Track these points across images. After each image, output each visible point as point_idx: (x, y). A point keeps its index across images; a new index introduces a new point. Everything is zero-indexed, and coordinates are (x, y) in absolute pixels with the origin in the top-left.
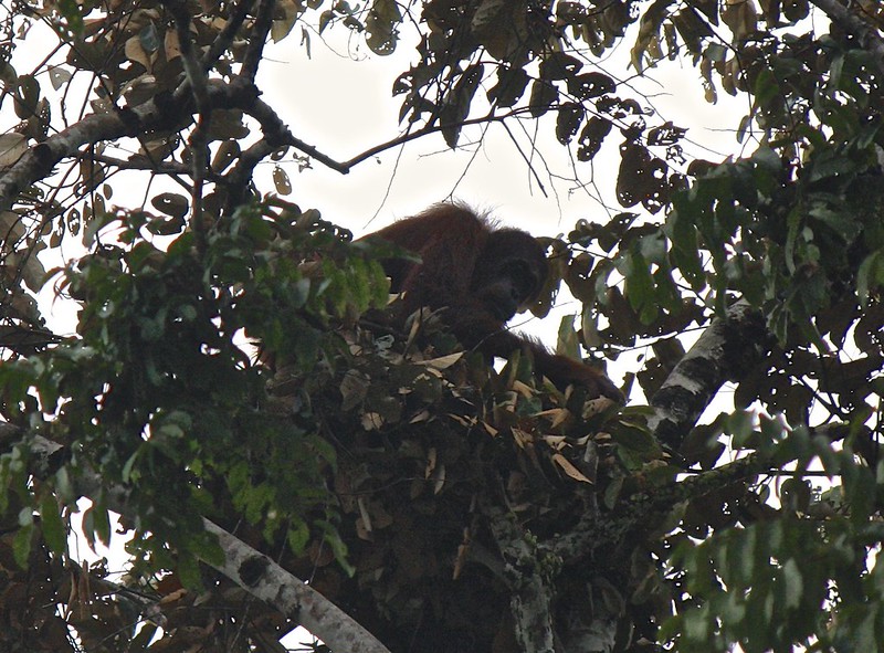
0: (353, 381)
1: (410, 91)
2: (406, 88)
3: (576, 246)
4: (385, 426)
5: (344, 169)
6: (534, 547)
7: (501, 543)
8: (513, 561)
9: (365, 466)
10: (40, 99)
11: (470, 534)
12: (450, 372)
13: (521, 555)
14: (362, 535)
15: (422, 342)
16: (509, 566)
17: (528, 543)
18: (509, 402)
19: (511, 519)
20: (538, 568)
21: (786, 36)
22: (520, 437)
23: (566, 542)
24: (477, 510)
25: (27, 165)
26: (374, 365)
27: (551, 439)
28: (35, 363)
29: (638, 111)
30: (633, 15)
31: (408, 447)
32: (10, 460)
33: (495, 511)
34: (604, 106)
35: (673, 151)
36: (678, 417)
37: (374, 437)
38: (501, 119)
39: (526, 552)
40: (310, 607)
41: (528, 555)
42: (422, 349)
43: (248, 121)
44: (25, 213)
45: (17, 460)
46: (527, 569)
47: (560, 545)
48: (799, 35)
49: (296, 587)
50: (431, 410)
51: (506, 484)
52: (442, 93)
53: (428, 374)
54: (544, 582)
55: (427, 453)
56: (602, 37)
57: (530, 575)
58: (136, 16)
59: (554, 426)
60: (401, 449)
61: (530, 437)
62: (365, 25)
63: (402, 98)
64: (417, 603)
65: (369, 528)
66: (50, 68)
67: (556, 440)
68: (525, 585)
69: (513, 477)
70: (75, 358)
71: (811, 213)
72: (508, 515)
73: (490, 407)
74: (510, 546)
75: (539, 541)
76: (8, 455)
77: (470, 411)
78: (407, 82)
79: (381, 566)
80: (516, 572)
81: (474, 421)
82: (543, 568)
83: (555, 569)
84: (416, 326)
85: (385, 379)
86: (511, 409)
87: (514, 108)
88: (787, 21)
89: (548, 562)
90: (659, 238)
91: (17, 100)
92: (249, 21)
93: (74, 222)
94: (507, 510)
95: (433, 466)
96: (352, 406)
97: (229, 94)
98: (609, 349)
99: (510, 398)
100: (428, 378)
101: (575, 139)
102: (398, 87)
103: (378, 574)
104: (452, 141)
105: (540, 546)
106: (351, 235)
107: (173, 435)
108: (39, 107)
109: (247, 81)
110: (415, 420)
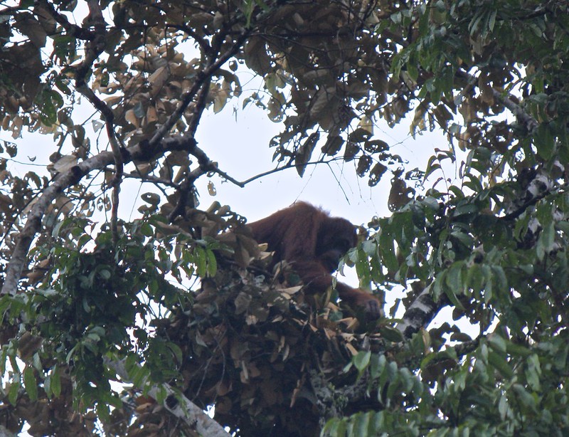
0: (242, 299)
1: (279, 145)
2: (276, 144)
3: (372, 229)
4: (259, 323)
5: (242, 185)
6: (332, 392)
7: (315, 389)
8: (321, 399)
9: (246, 343)
10: (85, 138)
11: (300, 383)
12: (295, 296)
13: (326, 396)
14: (243, 381)
15: (281, 279)
16: (319, 402)
17: (330, 389)
18: (324, 314)
19: (321, 377)
20: (335, 403)
21: (493, 122)
22: (329, 334)
23: (350, 390)
24: (305, 370)
25: (68, 177)
26: (254, 290)
27: (345, 335)
28: (24, 297)
29: (400, 161)
30: (411, 107)
31: (270, 335)
32: (7, 348)
33: (313, 372)
34: (383, 157)
35: (419, 183)
36: (417, 325)
37: (252, 329)
38: (327, 162)
39: (328, 395)
40: (202, 422)
41: (330, 396)
42: (281, 283)
43: (192, 157)
44: (75, 198)
45: (11, 348)
46: (329, 404)
47: (347, 392)
48: (500, 121)
49: (195, 411)
50: (284, 316)
51: (321, 358)
52: (296, 147)
53: (282, 297)
54: (338, 411)
55: (280, 339)
56: (394, 117)
57: (330, 407)
58: (137, 95)
59: (349, 327)
60: (266, 336)
61: (334, 334)
62: (267, 106)
63: (274, 149)
64: (271, 418)
65: (247, 377)
66: (93, 121)
67: (349, 336)
68: (327, 412)
69: (325, 355)
70: (46, 295)
71: (452, 234)
72: (320, 374)
73: (315, 316)
74: (320, 391)
75: (336, 388)
76: (7, 346)
77: (304, 317)
78: (277, 140)
79: (253, 397)
80: (323, 405)
81: (306, 323)
82: (337, 403)
83: (344, 405)
84: (278, 271)
85: (259, 299)
86: (326, 318)
87: (335, 156)
88: (493, 114)
89: (341, 401)
90: (373, 242)
91: (73, 137)
92: (193, 103)
93: (100, 205)
94: (319, 371)
95: (283, 346)
96: (241, 312)
97: (180, 143)
98: (387, 285)
99: (325, 312)
100: (282, 299)
101: (367, 174)
102: (272, 143)
103: (251, 401)
104: (301, 172)
105: (336, 392)
106: (246, 220)
107: (95, 339)
108: (85, 141)
109: (190, 136)
110: (274, 321)
